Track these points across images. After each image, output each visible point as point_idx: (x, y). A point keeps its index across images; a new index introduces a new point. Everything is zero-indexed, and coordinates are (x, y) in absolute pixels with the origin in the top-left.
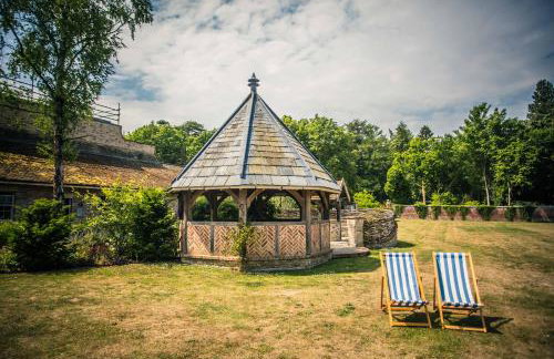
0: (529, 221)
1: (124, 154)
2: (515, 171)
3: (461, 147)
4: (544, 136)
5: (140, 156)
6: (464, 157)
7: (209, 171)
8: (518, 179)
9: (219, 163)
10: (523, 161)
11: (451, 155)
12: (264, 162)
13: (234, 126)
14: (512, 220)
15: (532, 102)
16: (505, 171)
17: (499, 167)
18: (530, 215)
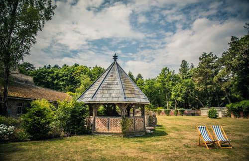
0: (183, 115)
1: (19, 81)
2: (178, 96)
3: (159, 85)
4: (188, 82)
5: (27, 82)
6: (159, 89)
7: (107, 95)
8: (180, 99)
9: (111, 92)
10: (181, 92)
11: (154, 87)
12: (130, 92)
13: (112, 76)
14: (176, 115)
15: (180, 68)
16: (175, 95)
17: (173, 93)
18: (183, 113)
